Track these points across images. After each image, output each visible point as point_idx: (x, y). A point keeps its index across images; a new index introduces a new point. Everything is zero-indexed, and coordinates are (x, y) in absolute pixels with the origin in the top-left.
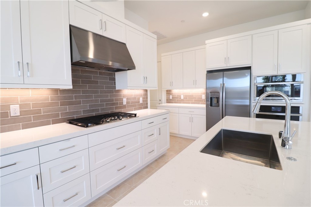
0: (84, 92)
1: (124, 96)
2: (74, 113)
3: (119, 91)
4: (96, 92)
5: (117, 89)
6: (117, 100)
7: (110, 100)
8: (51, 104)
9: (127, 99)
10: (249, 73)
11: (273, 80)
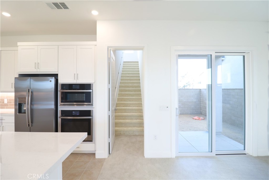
10: (53, 80)
11: (73, 88)
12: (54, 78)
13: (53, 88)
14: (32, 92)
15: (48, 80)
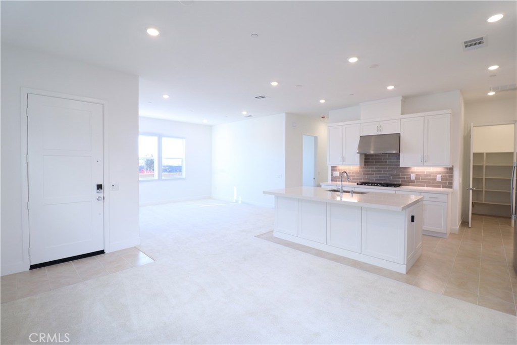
0: (376, 168)
1: (412, 172)
2: (369, 179)
3: (404, 168)
4: (385, 168)
6: (404, 175)
7: (396, 175)
9: (416, 175)
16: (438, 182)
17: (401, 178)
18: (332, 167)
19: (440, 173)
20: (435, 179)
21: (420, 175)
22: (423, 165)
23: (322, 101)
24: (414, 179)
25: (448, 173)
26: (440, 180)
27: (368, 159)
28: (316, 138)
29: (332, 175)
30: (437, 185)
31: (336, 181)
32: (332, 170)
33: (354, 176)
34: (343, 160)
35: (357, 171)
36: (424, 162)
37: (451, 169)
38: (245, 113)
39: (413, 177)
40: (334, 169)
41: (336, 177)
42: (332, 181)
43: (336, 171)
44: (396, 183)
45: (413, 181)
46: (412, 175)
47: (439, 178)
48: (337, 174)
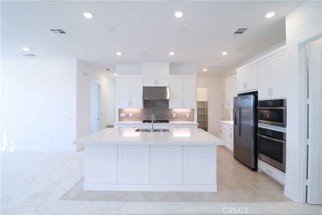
0: (152, 110)
1: (174, 112)
2: (148, 118)
3: (170, 110)
4: (158, 110)
5: (169, 108)
6: (169, 114)
7: (164, 114)
8: (140, 114)
9: (176, 114)
10: (252, 97)
11: (268, 105)
12: (252, 95)
13: (251, 106)
14: (240, 108)
15: (248, 98)
16: (187, 118)
17: (167, 116)
18: (119, 110)
19: (188, 113)
20: (186, 116)
21: (178, 114)
22: (182, 108)
23: (119, 54)
24: (175, 116)
25: (192, 112)
26: (188, 117)
27: (146, 103)
28: (99, 86)
29: (119, 116)
30: (187, 119)
31: (122, 120)
32: (119, 112)
33: (137, 116)
34: (130, 104)
35: (139, 112)
36: (183, 105)
37: (193, 110)
38: (26, 49)
39: (174, 115)
40: (120, 111)
41: (123, 117)
42: (119, 120)
43: (122, 112)
44: (164, 120)
45: (174, 118)
46: (174, 114)
47: (188, 116)
48: (123, 115)
